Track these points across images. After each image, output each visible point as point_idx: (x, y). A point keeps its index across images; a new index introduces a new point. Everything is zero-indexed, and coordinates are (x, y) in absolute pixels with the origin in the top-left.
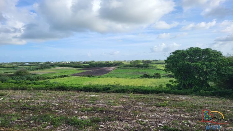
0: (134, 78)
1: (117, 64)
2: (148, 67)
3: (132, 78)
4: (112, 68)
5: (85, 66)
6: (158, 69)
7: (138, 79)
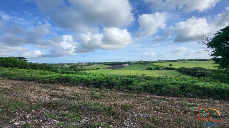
0: (142, 70)
1: (129, 63)
2: (148, 64)
3: (140, 70)
4: (126, 65)
5: (112, 64)
6: (154, 65)
7: (145, 71)
